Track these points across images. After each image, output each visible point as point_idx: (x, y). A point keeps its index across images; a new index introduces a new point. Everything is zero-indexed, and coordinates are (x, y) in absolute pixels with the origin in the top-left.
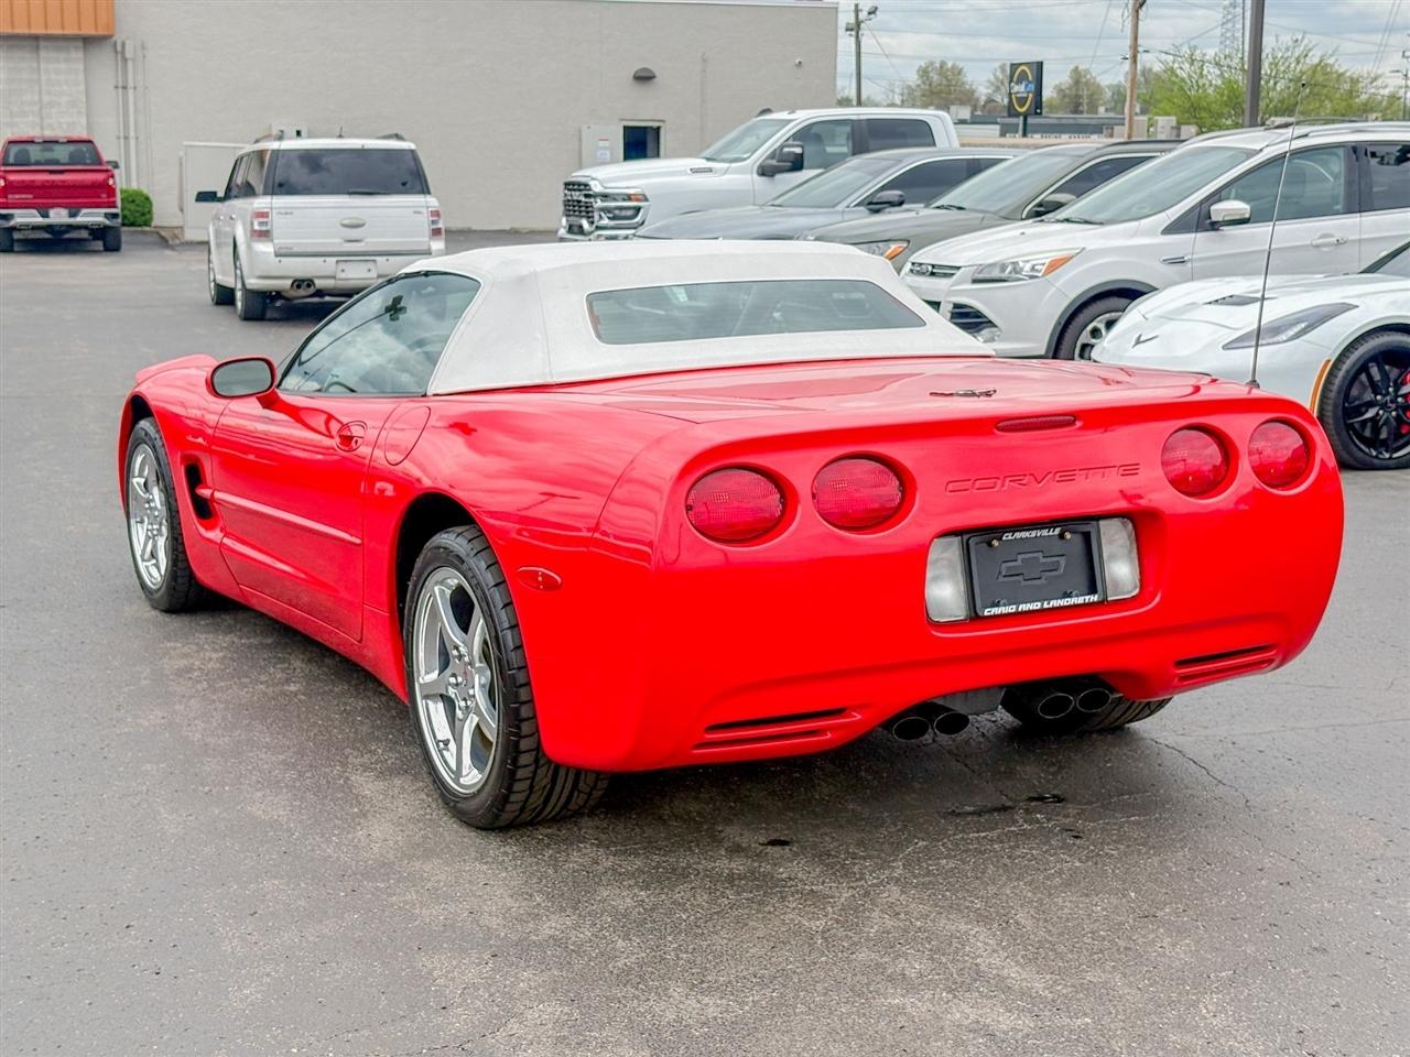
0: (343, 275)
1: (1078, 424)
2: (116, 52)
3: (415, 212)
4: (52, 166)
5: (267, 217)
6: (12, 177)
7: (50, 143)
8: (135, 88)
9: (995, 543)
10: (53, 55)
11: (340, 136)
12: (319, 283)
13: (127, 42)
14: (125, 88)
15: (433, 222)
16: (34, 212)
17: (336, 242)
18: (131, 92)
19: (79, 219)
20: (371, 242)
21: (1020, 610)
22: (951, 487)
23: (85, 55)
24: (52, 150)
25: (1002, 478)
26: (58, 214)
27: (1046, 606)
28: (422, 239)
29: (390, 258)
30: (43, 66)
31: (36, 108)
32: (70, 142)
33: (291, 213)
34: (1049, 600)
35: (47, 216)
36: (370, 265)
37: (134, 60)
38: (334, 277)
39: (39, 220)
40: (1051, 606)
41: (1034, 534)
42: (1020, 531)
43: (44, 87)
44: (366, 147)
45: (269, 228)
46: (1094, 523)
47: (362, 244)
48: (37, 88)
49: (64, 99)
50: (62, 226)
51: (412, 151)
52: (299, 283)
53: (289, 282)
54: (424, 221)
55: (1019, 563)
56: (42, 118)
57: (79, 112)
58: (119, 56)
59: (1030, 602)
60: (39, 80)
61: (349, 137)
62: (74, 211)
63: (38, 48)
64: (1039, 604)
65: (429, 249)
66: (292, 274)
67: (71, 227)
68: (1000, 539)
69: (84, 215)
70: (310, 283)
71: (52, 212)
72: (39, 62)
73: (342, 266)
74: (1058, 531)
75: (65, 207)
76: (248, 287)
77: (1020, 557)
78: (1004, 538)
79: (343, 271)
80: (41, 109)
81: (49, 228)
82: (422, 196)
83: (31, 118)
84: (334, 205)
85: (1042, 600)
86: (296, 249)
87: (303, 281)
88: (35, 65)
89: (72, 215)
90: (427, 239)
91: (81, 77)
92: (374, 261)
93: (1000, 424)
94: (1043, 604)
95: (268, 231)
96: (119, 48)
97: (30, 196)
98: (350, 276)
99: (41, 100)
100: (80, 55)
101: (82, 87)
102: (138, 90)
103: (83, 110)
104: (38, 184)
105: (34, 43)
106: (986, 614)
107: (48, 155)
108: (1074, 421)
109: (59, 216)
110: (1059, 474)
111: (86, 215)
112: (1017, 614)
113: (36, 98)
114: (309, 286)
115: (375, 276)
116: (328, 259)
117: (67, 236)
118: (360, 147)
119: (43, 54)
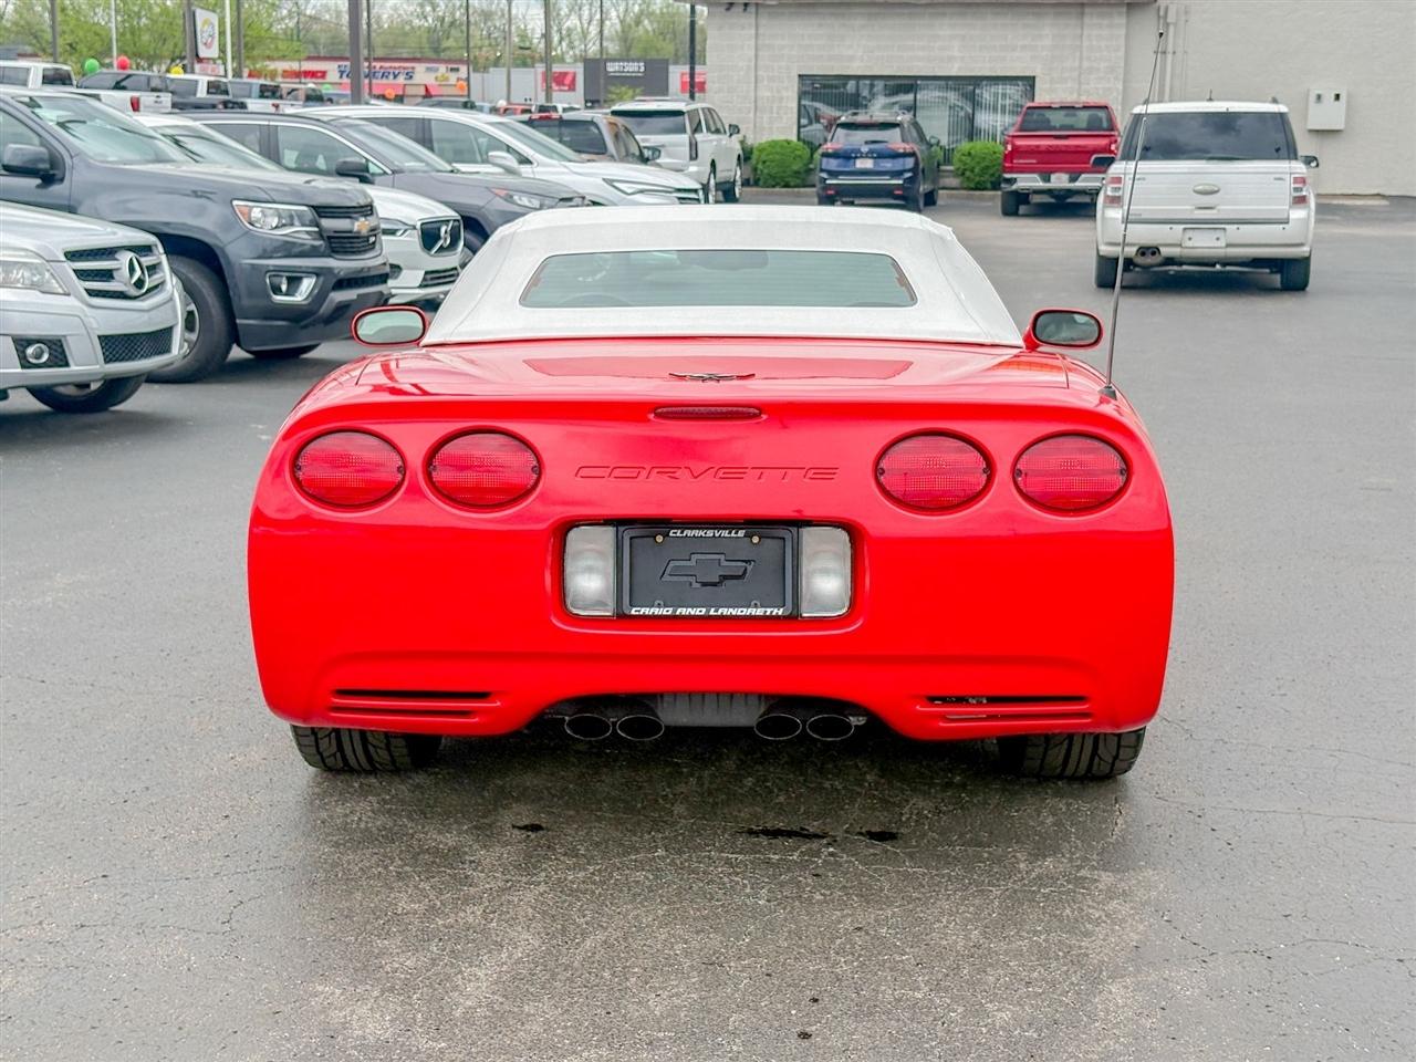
0: (1190, 244)
1: (764, 417)
2: (1159, 17)
3: (1276, 179)
4: (1069, 131)
5: (1120, 182)
6: (1019, 142)
7: (1069, 108)
8: (1174, 53)
9: (660, 539)
10: (1095, 21)
11: (1210, 100)
12: (1165, 251)
13: (1171, 6)
14: (1164, 53)
15: (1296, 190)
16: (1036, 176)
17: (1186, 210)
18: (1169, 57)
19: (1079, 184)
20: (1224, 210)
21: (678, 613)
22: (584, 472)
23: (1128, 23)
24: (1075, 115)
25: (648, 467)
26: (1059, 178)
27: (712, 612)
28: (1281, 206)
29: (1241, 226)
30: (1085, 33)
31: (1076, 74)
32: (1085, 108)
33: (1144, 179)
34: (718, 607)
35: (1049, 181)
36: (1219, 234)
37: (1175, 24)
38: (1180, 245)
39: (1040, 184)
40: (719, 613)
41: (710, 533)
42: (692, 529)
43: (1085, 54)
44: (1230, 110)
45: (1120, 193)
46: (794, 530)
47: (1214, 211)
48: (1078, 54)
49: (1103, 65)
50: (1061, 190)
51: (1282, 115)
52: (1144, 251)
53: (1135, 249)
54: (1286, 189)
55: (693, 563)
56: (1080, 83)
57: (1116, 78)
58: (1162, 21)
59: (692, 607)
60: (1081, 47)
61: (1219, 100)
62: (1073, 176)
63: (1082, 14)
64: (704, 610)
65: (1288, 219)
66: (1137, 242)
67: (1071, 193)
68: (666, 535)
69: (1083, 181)
70: (1154, 250)
71: (1053, 177)
72: (1082, 28)
73: (1190, 234)
74: (741, 533)
75: (1066, 172)
76: (1101, 253)
77: (694, 557)
78: (671, 534)
79: (1190, 239)
80: (1079, 76)
81: (1049, 192)
82: (1287, 162)
83: (1069, 85)
84: (1186, 171)
85: (709, 607)
86: (1144, 216)
87: (1148, 248)
88: (1079, 31)
89: (1073, 180)
90: (1287, 207)
91: (1122, 41)
92: (1224, 229)
93: (660, 410)
94: (708, 611)
95: (1119, 197)
96: (1162, 13)
97: (1034, 161)
98: (1196, 245)
99: (1080, 67)
100: (1123, 21)
101: (1121, 53)
102: (1177, 54)
103: (1121, 77)
104: (1043, 149)
105: (1079, 10)
106: (633, 612)
107: (1069, 121)
108: (760, 413)
109: (1060, 181)
110: (723, 471)
111: (1085, 180)
112: (674, 617)
113: (1077, 64)
114: (1154, 254)
115: (1224, 245)
116: (1174, 226)
117: (1069, 200)
118: (1224, 110)
119: (1087, 20)
